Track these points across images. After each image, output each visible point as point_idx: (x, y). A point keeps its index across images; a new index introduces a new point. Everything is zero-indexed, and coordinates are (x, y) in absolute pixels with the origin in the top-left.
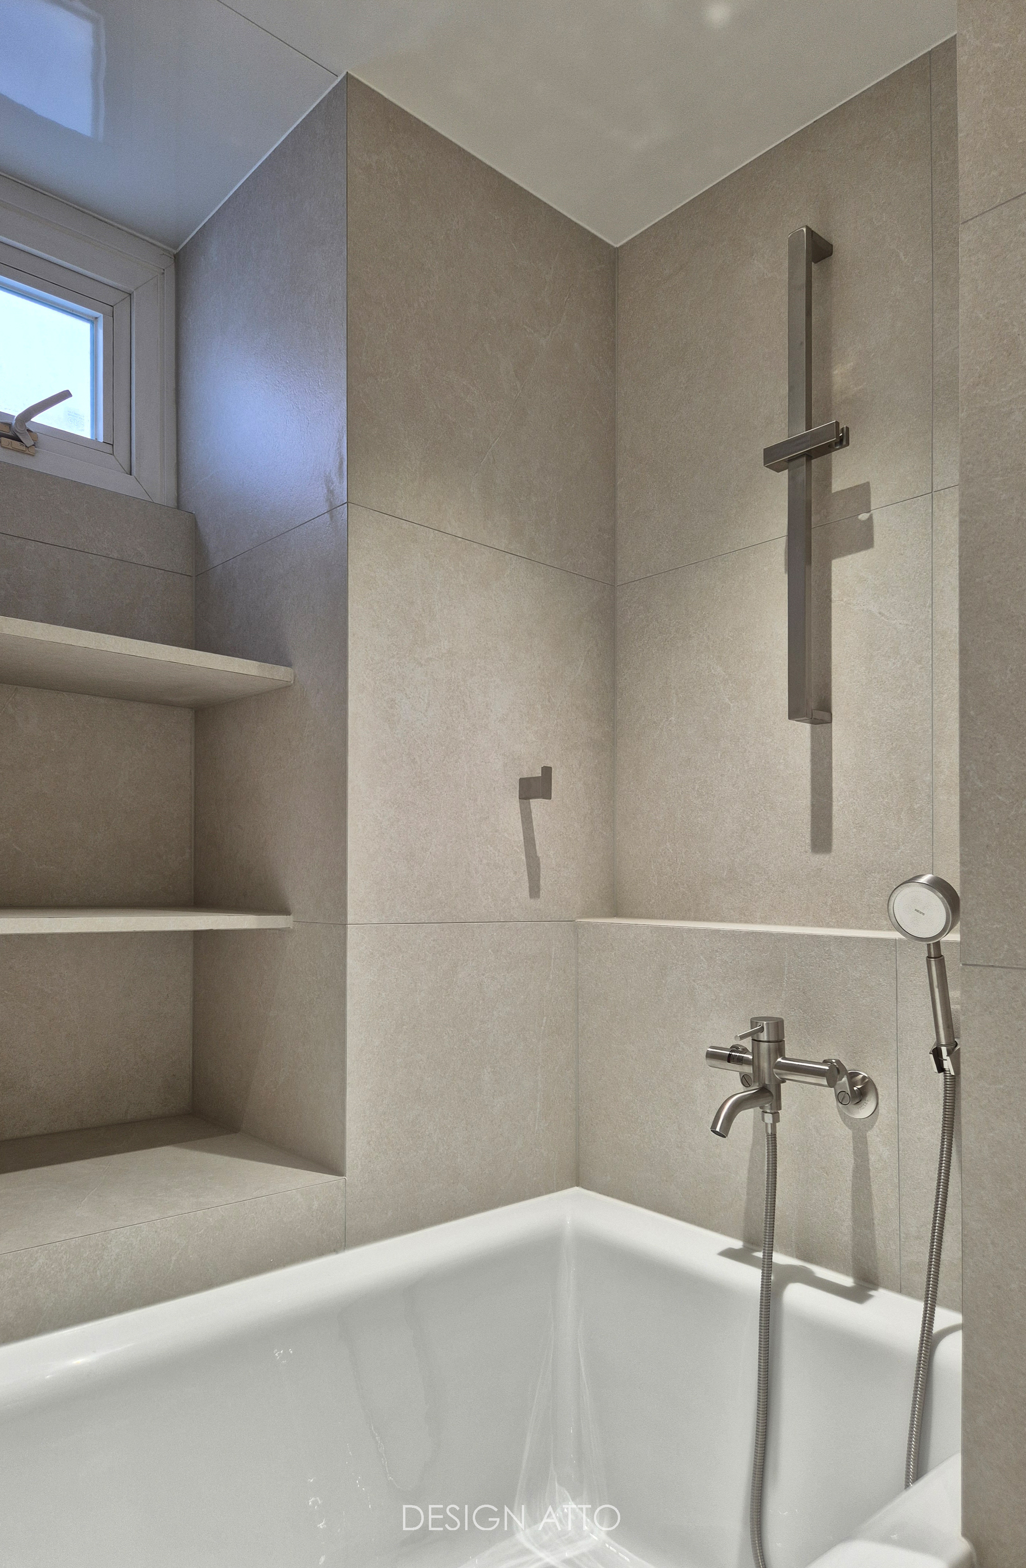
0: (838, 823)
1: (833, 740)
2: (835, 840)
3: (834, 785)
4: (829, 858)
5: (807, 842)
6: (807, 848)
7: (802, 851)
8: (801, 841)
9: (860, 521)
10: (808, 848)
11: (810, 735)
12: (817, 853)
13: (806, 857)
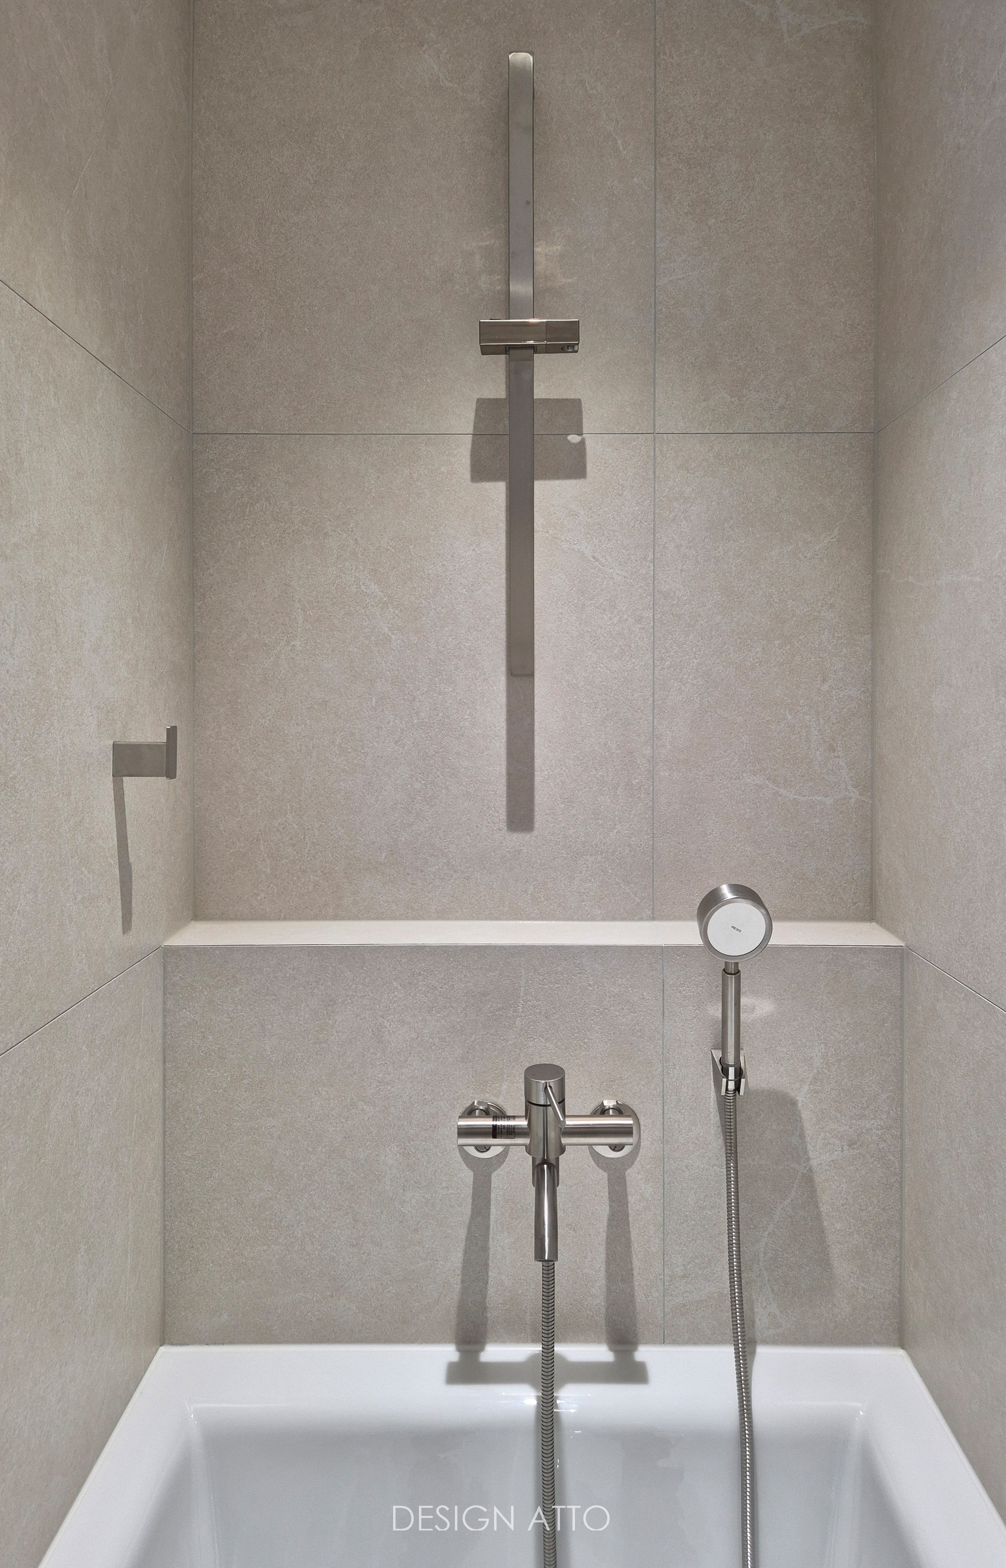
0: (540, 797)
1: (535, 698)
2: (538, 817)
3: (536, 751)
4: (531, 837)
5: (501, 818)
6: (501, 826)
7: (495, 828)
8: (493, 816)
9: (569, 442)
10: (503, 826)
11: (505, 689)
12: (515, 831)
13: (500, 836)
